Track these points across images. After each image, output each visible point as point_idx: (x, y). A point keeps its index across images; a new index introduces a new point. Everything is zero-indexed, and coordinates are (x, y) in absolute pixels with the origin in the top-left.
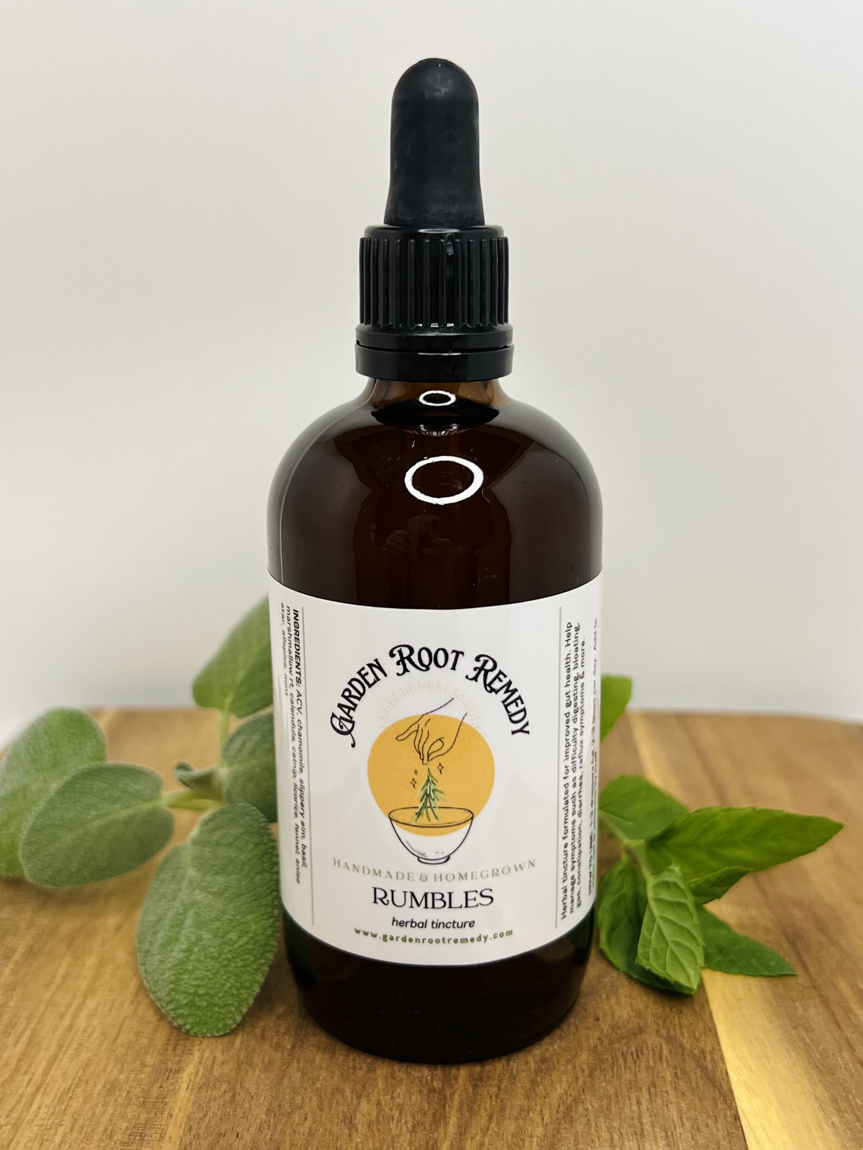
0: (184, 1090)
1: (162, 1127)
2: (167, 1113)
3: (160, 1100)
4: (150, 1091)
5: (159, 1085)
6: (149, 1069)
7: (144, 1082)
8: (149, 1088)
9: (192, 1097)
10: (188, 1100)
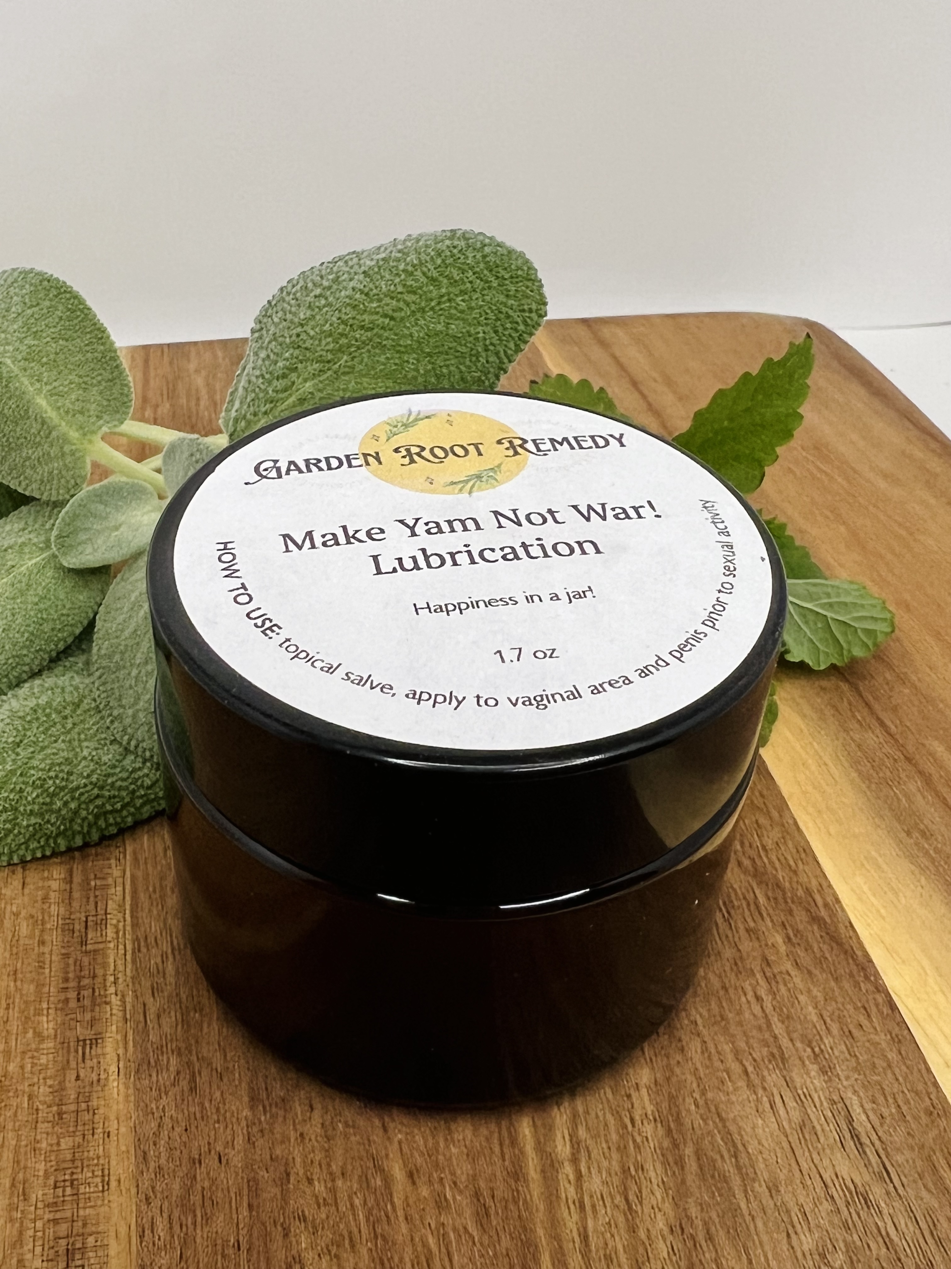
0: (114, 1080)
1: (101, 1161)
2: (100, 1130)
3: (83, 1106)
4: (63, 1089)
5: (74, 1077)
6: (49, 1044)
7: (49, 1073)
8: (60, 1083)
9: (131, 1091)
10: (127, 1096)
